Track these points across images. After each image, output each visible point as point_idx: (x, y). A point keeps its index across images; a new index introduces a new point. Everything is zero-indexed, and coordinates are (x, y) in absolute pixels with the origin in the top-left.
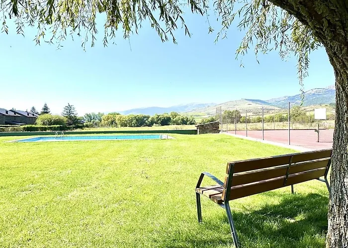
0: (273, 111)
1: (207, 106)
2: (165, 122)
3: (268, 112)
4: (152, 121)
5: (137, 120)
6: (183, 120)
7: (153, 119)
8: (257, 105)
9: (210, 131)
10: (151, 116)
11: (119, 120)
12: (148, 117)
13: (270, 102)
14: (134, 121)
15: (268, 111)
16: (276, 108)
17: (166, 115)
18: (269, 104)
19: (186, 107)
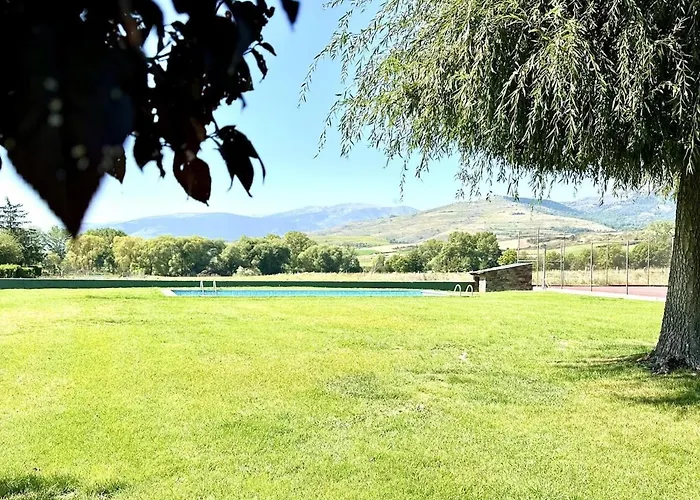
0: (589, 236)
1: (386, 216)
2: (273, 262)
3: (573, 238)
4: (231, 259)
5: (184, 255)
6: (326, 257)
7: (235, 250)
8: (541, 216)
9: (510, 285)
10: (230, 245)
11: (124, 252)
12: (220, 248)
13: (579, 209)
14: (175, 258)
15: (575, 235)
16: (596, 227)
17: (274, 243)
18: (575, 213)
19: (322, 215)
